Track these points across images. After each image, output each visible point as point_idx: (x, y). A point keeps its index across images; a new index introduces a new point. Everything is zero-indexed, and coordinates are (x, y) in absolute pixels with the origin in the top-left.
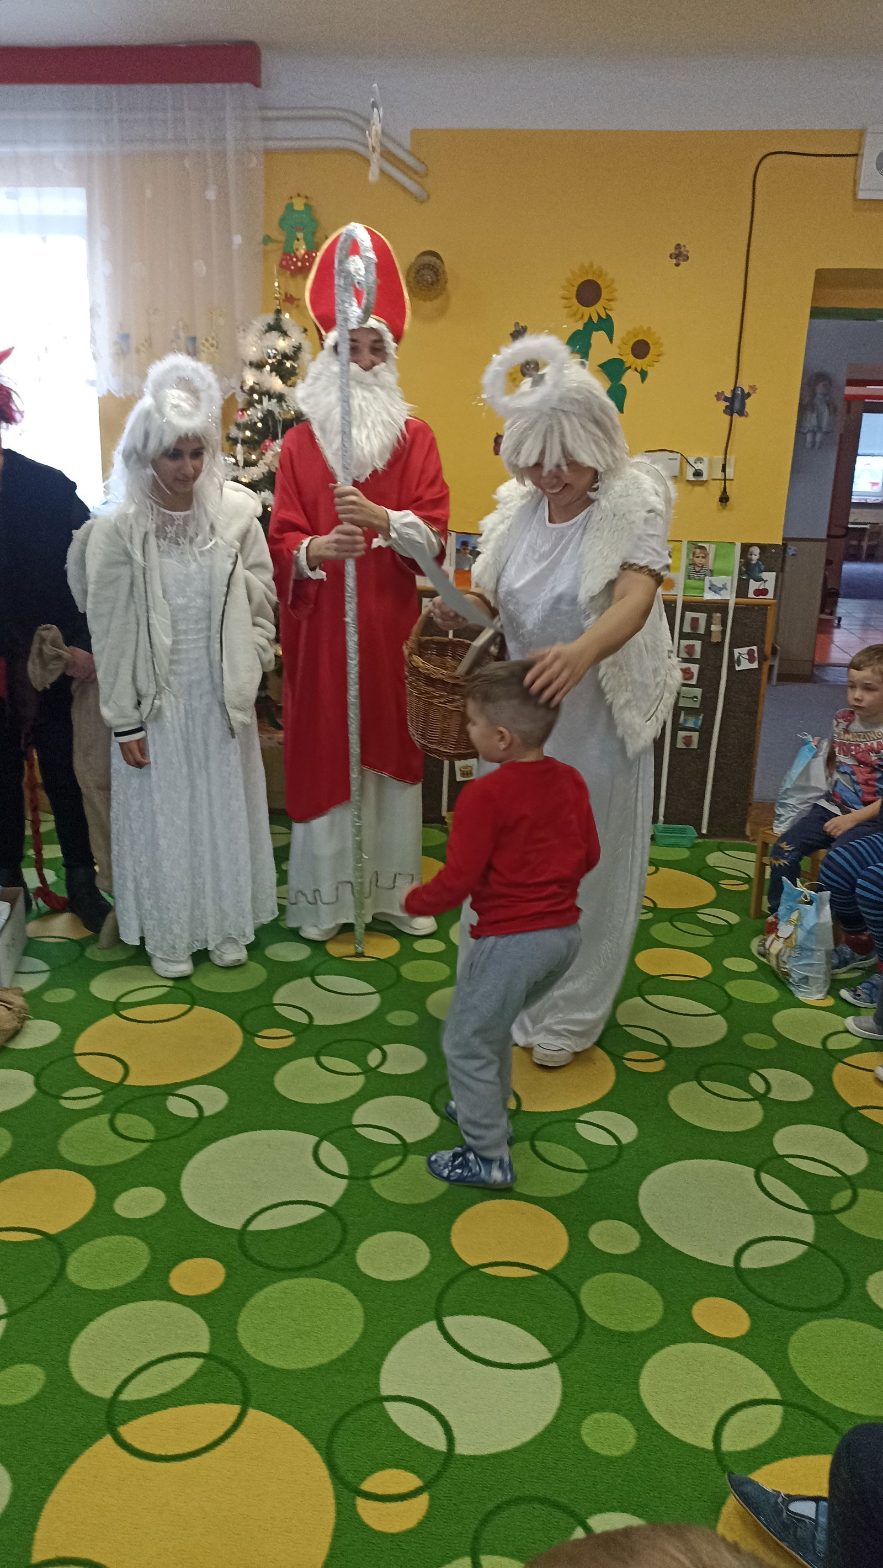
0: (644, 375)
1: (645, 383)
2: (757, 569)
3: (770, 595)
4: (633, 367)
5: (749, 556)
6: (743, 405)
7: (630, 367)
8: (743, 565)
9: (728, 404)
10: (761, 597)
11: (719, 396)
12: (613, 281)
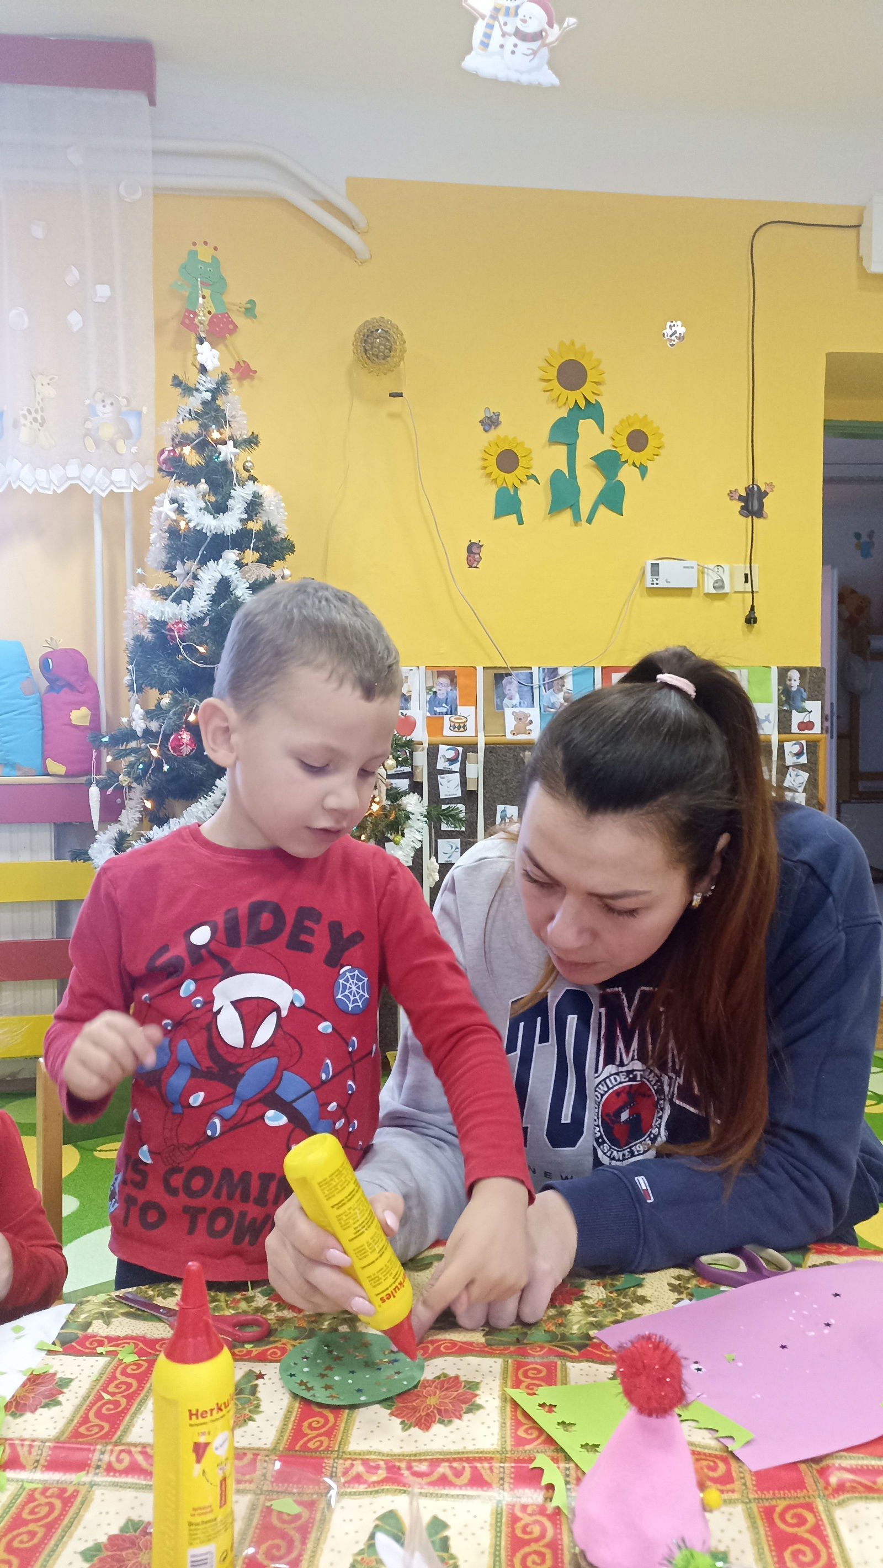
0: (643, 470)
1: (645, 479)
2: (799, 698)
3: (817, 729)
4: (630, 462)
5: (788, 682)
6: (761, 505)
7: (627, 461)
8: (782, 693)
9: (743, 504)
10: (806, 731)
11: (731, 494)
12: (599, 362)
